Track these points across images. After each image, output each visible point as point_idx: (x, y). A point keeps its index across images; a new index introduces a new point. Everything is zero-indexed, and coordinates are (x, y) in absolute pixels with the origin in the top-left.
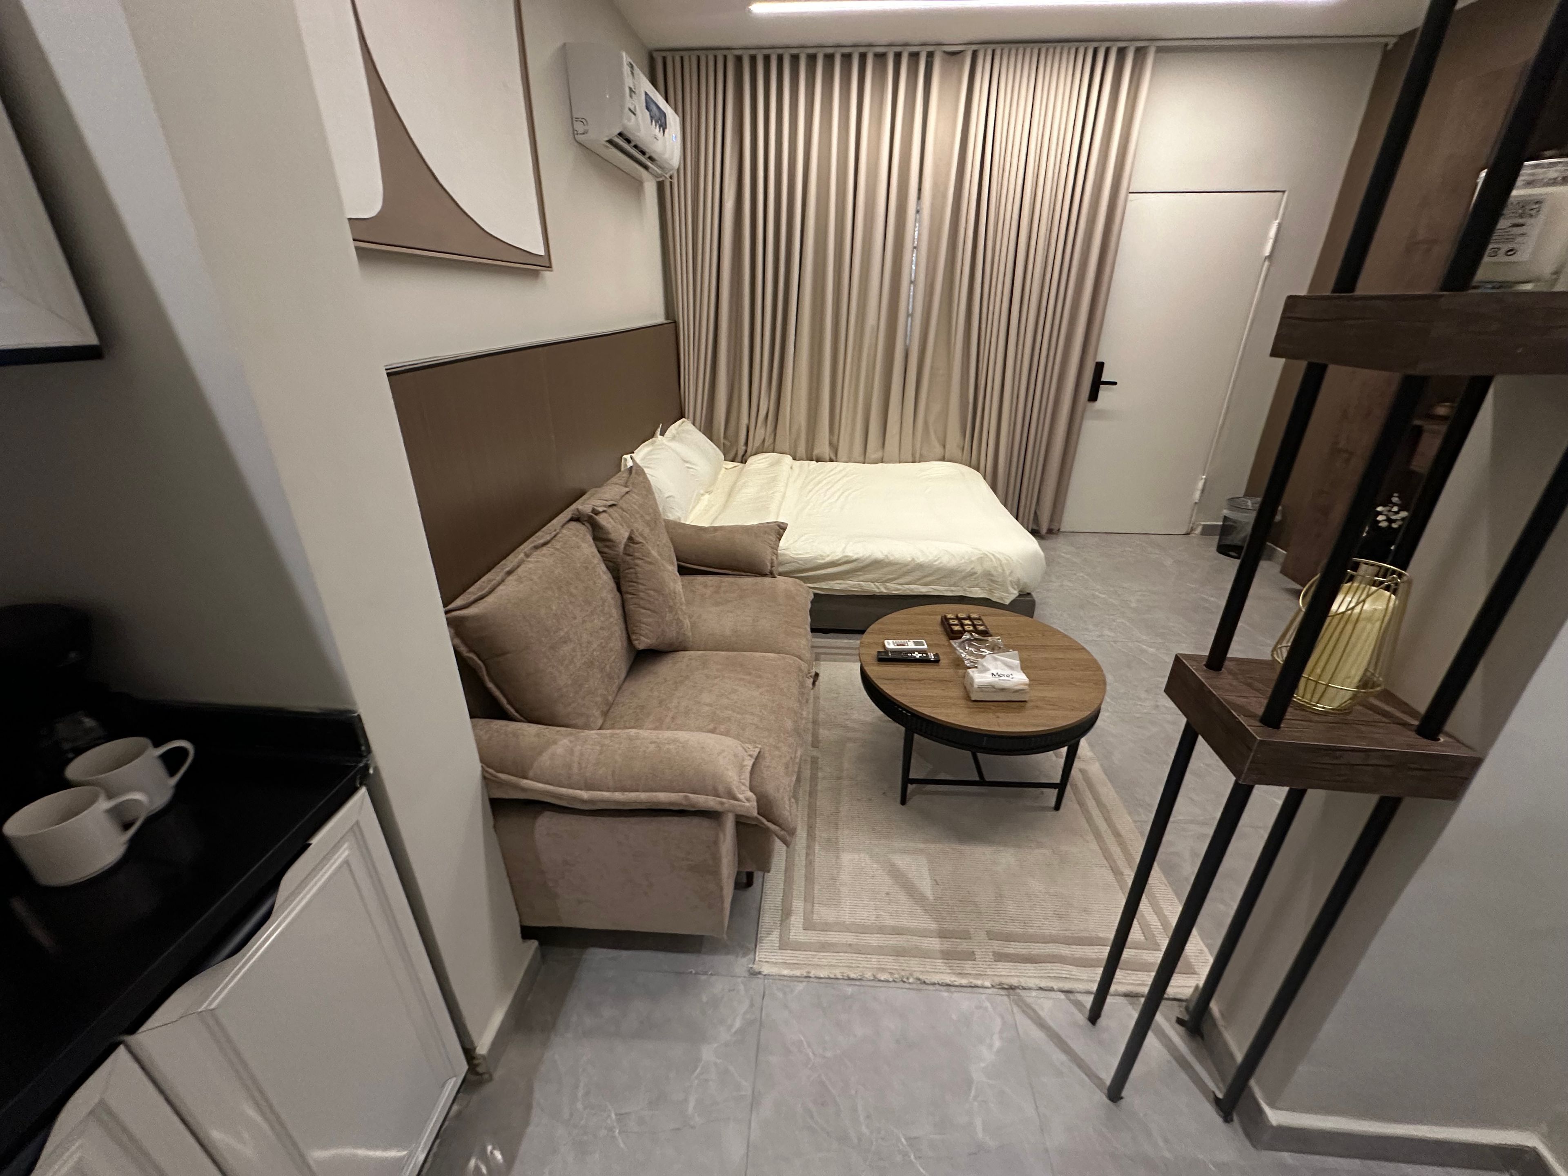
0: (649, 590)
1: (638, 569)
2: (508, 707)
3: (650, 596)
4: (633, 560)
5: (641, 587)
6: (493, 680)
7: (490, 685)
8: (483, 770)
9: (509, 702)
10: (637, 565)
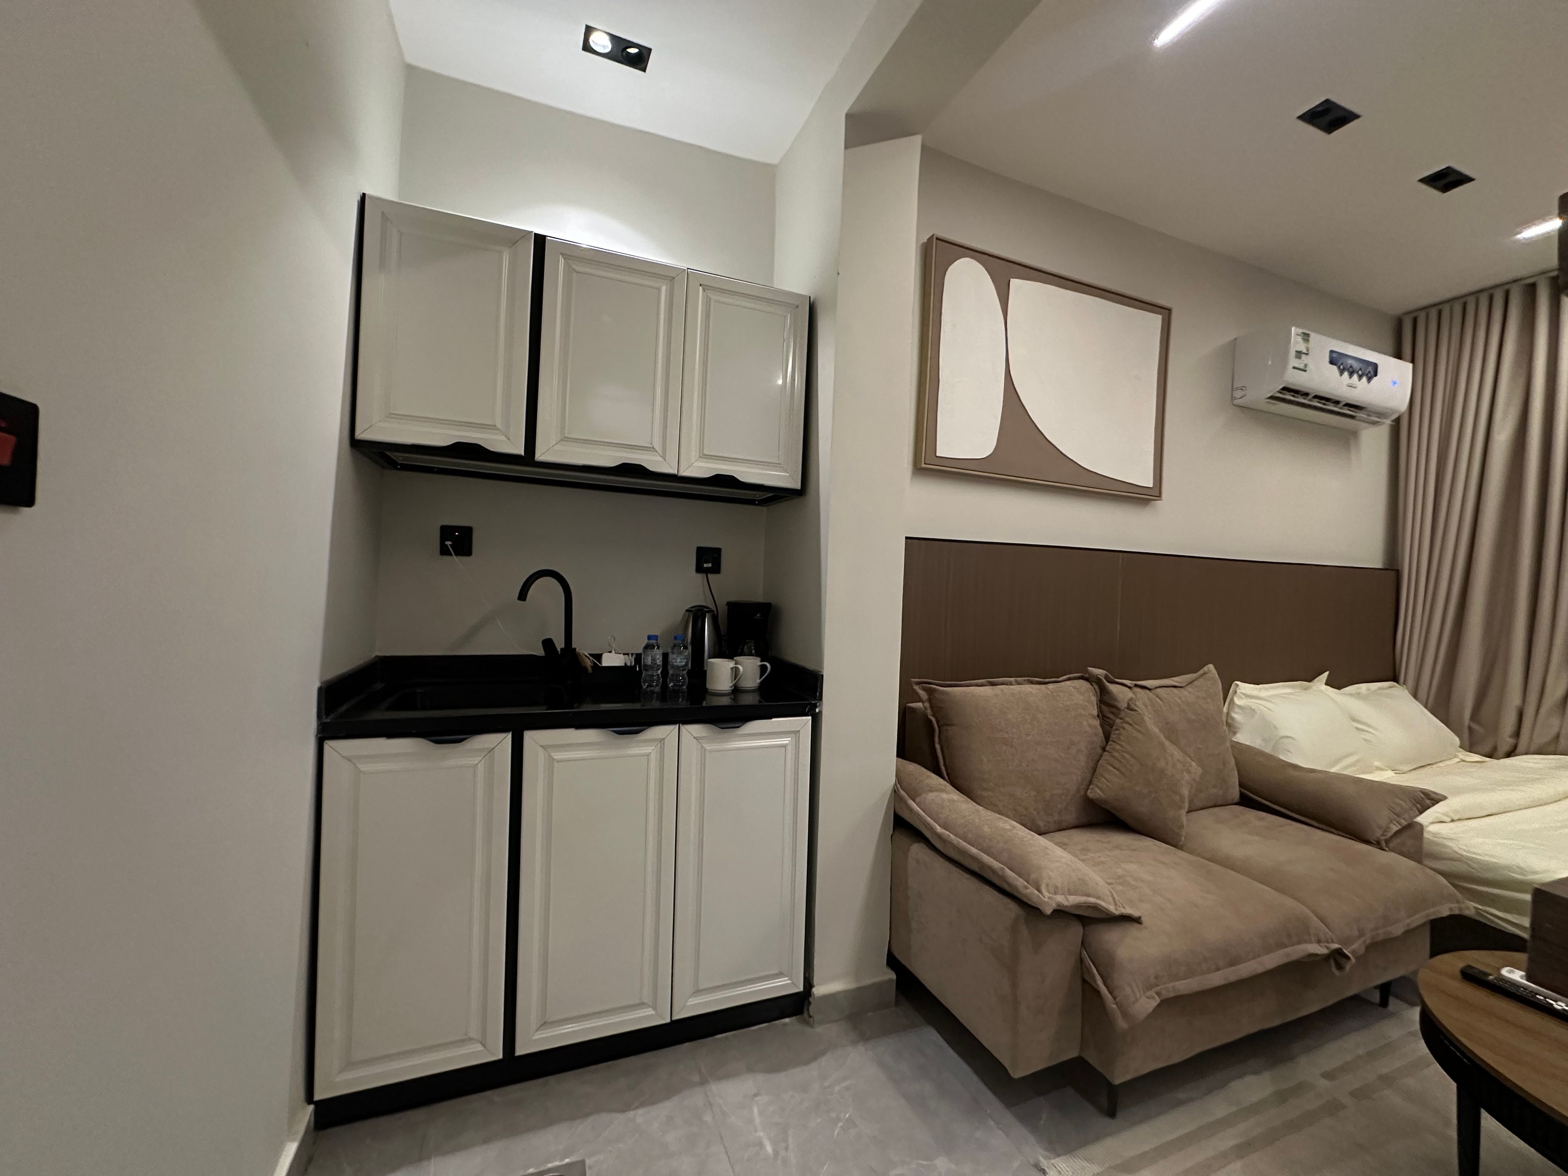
0: (1125, 752)
1: (1122, 731)
2: (943, 768)
3: (1124, 758)
4: (1122, 723)
5: (1118, 747)
6: (940, 742)
7: (938, 746)
8: (895, 784)
9: (945, 765)
10: (1124, 728)
